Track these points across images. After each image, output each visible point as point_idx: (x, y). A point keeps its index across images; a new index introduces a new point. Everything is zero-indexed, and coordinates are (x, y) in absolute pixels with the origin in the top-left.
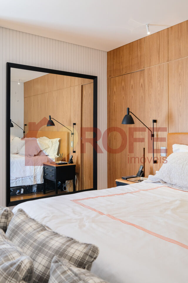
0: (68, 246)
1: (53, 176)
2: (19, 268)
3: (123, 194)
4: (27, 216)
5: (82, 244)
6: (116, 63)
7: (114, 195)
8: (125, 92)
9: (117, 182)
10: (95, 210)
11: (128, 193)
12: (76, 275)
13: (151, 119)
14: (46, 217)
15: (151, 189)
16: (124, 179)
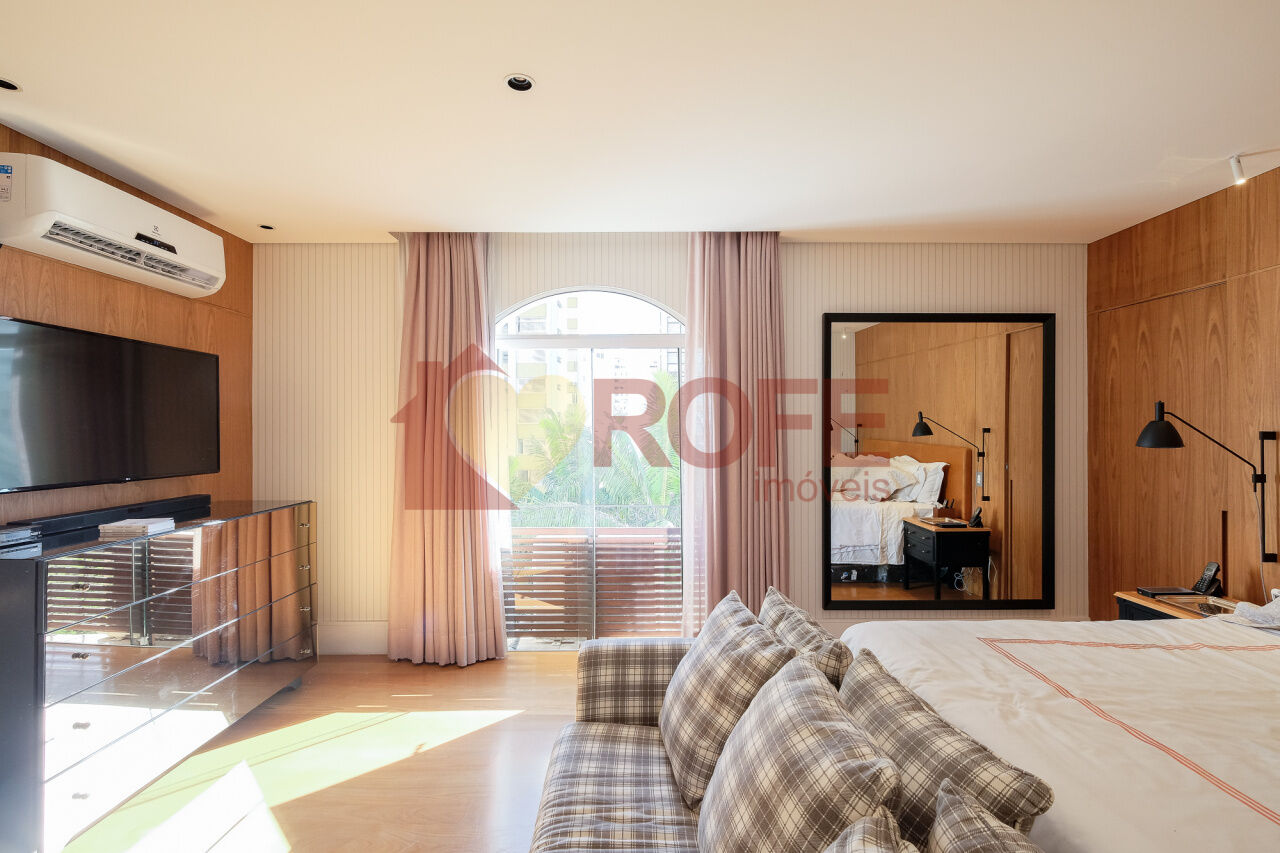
0: (976, 763)
1: (928, 552)
2: (876, 778)
3: (1135, 646)
4: (881, 668)
5: (1010, 768)
6: (1118, 271)
7: (1106, 645)
8: (1150, 350)
9: (1119, 600)
10: (1045, 679)
11: (1153, 646)
12: (995, 835)
13: (1251, 429)
14: (918, 669)
15: (1244, 648)
16: (1144, 594)
